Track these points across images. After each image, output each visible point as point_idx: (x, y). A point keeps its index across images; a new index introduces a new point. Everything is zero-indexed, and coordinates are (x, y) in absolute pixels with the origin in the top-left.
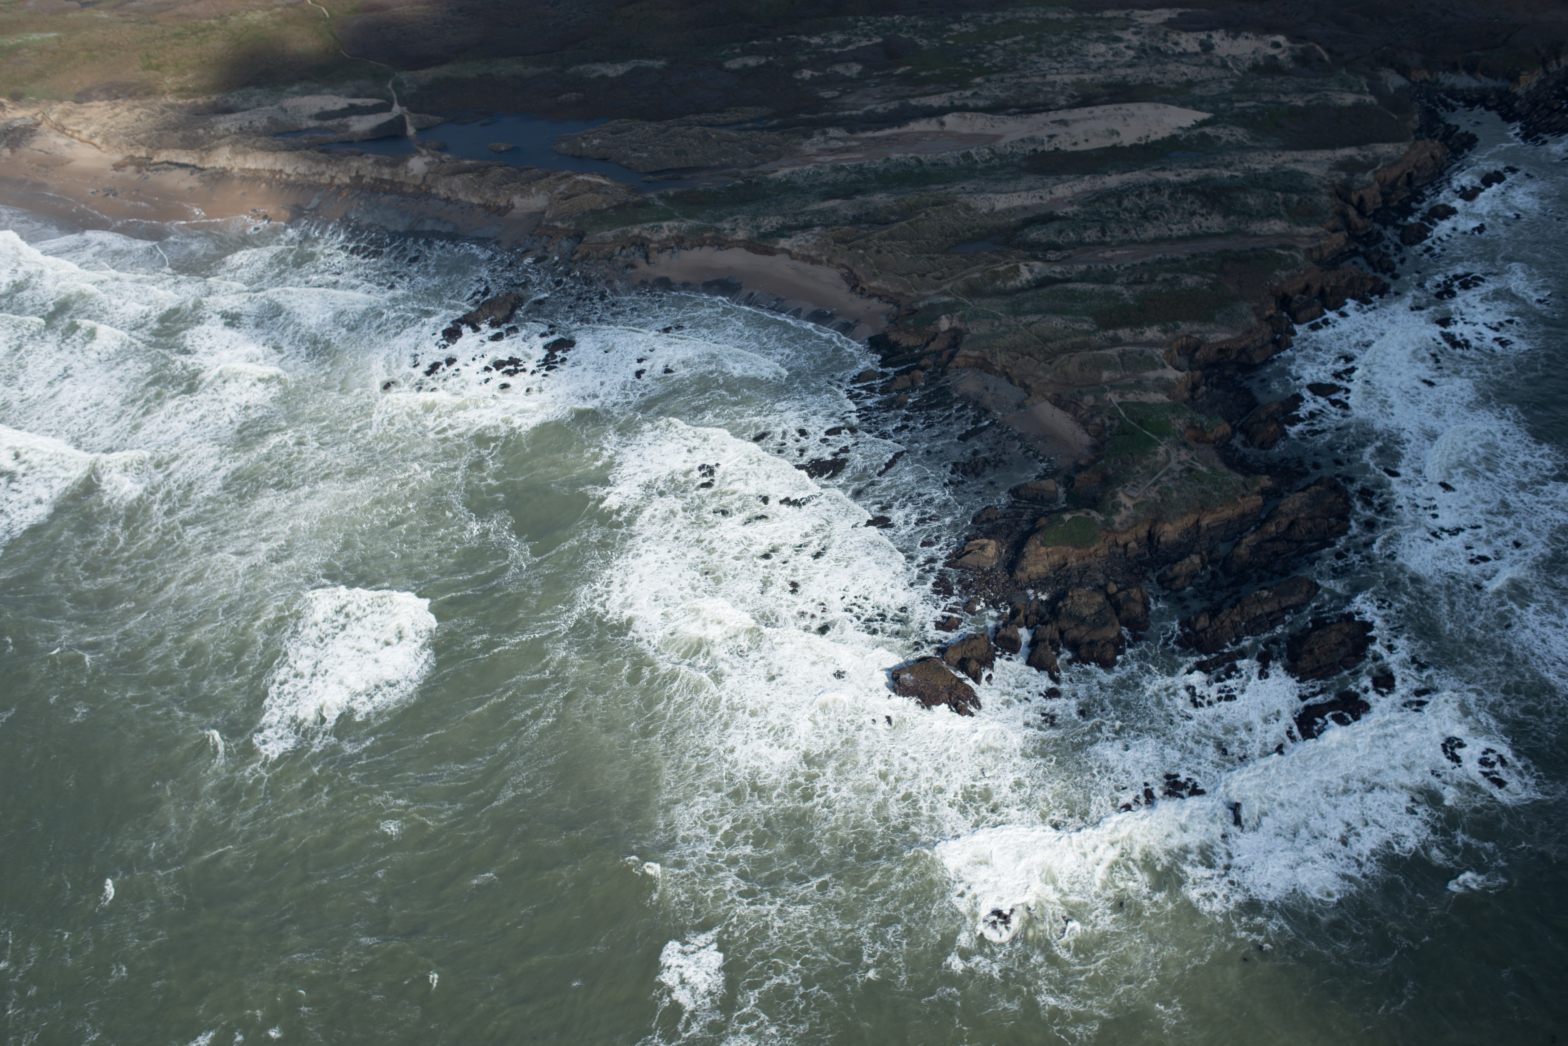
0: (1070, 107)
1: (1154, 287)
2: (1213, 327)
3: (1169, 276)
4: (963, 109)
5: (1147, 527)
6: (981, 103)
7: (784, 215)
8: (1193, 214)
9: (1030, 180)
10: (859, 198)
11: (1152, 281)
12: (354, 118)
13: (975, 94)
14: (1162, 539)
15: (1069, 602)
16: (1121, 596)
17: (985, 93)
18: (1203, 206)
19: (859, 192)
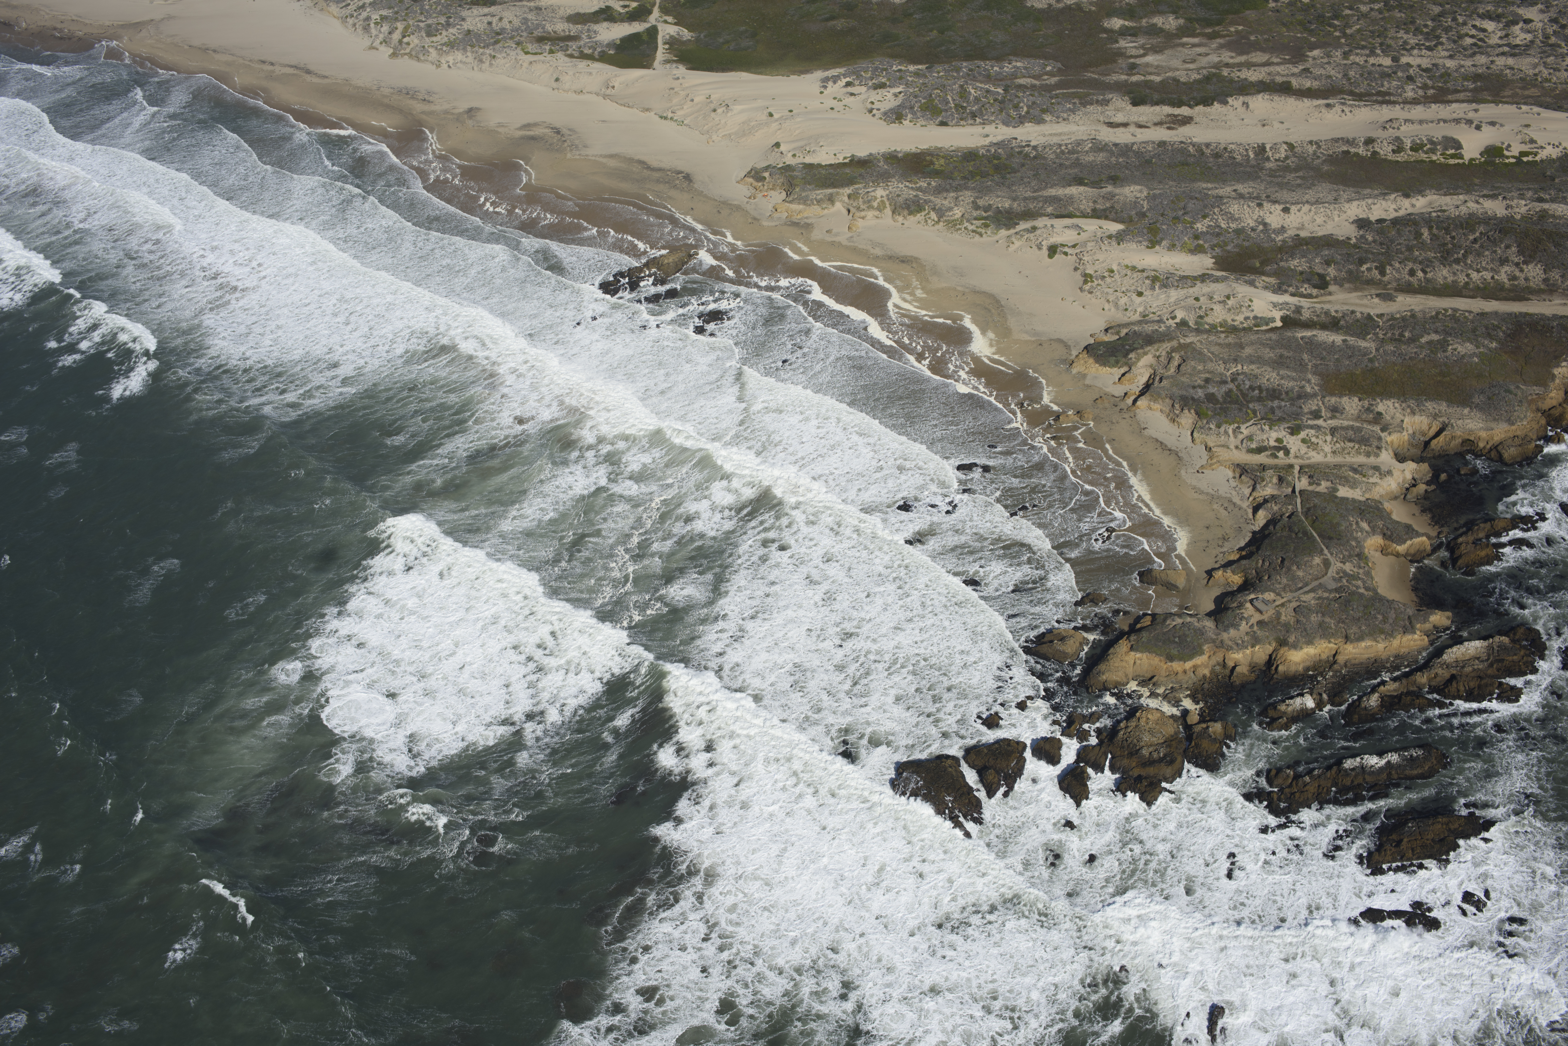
0: (1415, 102)
1: (1412, 349)
2: (1466, 411)
3: (1435, 337)
4: (1285, 89)
5: (1269, 649)
6: (1308, 84)
7: (1014, 200)
8: (1504, 261)
9: (1323, 190)
10: (1110, 188)
11: (1413, 340)
12: (605, 24)
13: (1306, 70)
14: (1281, 668)
15: (1133, 723)
16: (1198, 729)
17: (1318, 71)
18: (1520, 252)
19: (1114, 180)
